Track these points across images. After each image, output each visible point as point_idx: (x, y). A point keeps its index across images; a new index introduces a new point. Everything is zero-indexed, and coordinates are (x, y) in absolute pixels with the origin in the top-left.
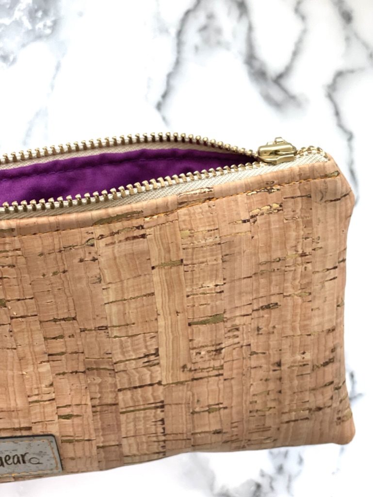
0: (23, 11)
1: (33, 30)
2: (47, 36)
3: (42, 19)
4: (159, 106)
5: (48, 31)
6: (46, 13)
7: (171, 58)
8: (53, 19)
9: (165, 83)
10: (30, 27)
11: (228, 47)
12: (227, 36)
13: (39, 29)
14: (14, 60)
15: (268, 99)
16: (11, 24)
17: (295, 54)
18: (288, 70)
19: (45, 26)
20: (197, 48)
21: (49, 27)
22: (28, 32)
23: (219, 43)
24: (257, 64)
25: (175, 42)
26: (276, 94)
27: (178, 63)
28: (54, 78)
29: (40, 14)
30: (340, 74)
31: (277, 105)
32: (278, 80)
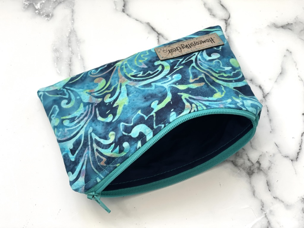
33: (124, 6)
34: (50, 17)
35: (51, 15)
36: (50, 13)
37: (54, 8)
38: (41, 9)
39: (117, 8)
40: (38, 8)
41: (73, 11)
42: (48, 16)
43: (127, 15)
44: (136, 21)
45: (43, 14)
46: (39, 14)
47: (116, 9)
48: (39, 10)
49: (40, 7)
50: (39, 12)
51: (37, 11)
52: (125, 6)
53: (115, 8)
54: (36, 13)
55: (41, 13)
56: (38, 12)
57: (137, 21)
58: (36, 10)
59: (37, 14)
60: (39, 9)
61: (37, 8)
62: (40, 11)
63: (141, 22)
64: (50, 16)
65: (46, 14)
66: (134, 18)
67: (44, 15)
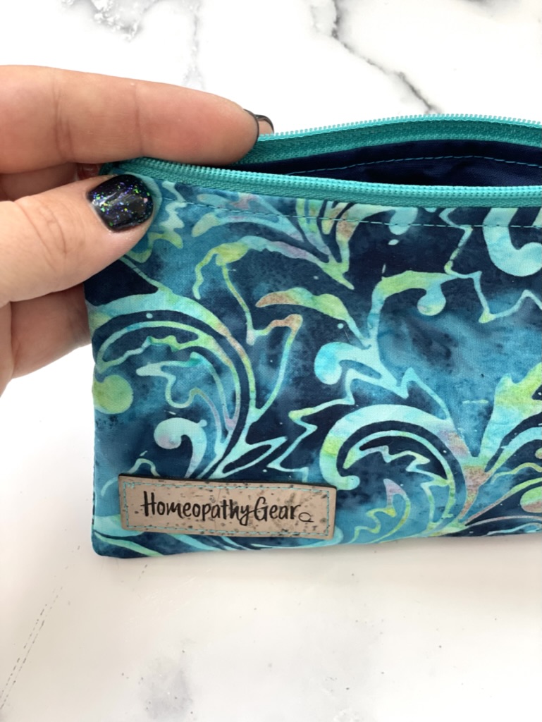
33: (337, 22)
34: (133, 33)
35: (135, 27)
36: (135, 21)
37: (146, 10)
38: (110, 9)
39: (319, 26)
40: (102, 9)
41: (196, 21)
42: (127, 29)
43: (346, 46)
44: (369, 65)
45: (115, 24)
46: (104, 22)
47: (315, 26)
48: (104, 13)
49: (109, 5)
50: (104, 17)
51: (99, 16)
52: (340, 21)
53: (312, 23)
54: (95, 21)
55: (111, 20)
56: (101, 19)
57: (372, 66)
58: (97, 11)
59: (99, 22)
60: (104, 10)
61: (99, 8)
62: (106, 15)
63: (381, 68)
64: (132, 30)
65: (123, 25)
66: (364, 58)
67: (119, 27)
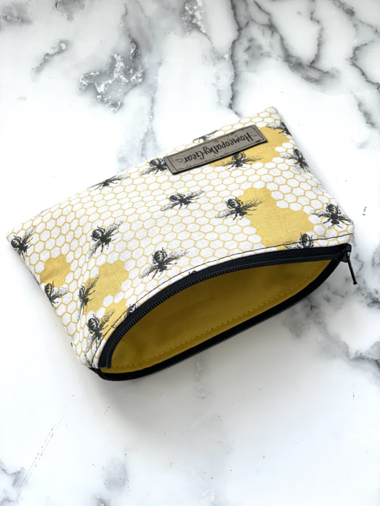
0: (119, 72)
1: (130, 82)
2: (141, 83)
3: (133, 74)
4: (231, 106)
5: (140, 80)
6: (135, 69)
7: (231, 73)
8: (141, 71)
9: (231, 90)
10: (127, 81)
11: (269, 55)
12: (266, 48)
13: (134, 80)
14: (122, 105)
15: (308, 79)
16: (113, 82)
17: (319, 45)
18: (317, 57)
19: (137, 77)
20: (247, 62)
21: (140, 78)
22: (127, 84)
23: (262, 55)
24: (293, 60)
25: (231, 63)
26: (313, 74)
27: (236, 76)
28: (152, 108)
29: (131, 71)
30: (357, 49)
31: (316, 81)
32: (313, 64)
